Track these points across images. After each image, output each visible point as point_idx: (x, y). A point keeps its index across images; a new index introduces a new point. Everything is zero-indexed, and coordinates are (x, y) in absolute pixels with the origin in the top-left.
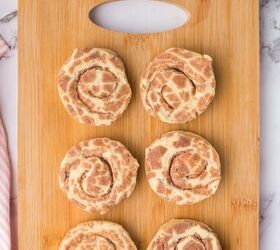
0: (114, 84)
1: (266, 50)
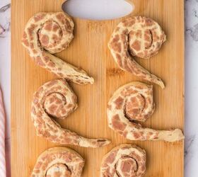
0: (54, 23)
1: (189, 32)
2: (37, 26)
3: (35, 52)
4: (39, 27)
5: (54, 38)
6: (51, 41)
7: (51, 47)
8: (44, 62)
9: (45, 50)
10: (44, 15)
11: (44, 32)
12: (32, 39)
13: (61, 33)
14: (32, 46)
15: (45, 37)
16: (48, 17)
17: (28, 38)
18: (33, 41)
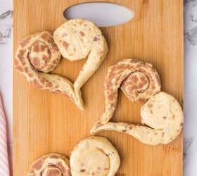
0: (40, 44)
2: (25, 51)
3: (30, 75)
4: (28, 51)
5: (44, 58)
6: (42, 62)
7: (43, 67)
8: (41, 84)
9: (39, 72)
10: (29, 39)
11: (33, 55)
12: (24, 64)
13: (49, 52)
14: (26, 70)
15: (35, 59)
16: (33, 39)
17: (20, 64)
18: (26, 66)
